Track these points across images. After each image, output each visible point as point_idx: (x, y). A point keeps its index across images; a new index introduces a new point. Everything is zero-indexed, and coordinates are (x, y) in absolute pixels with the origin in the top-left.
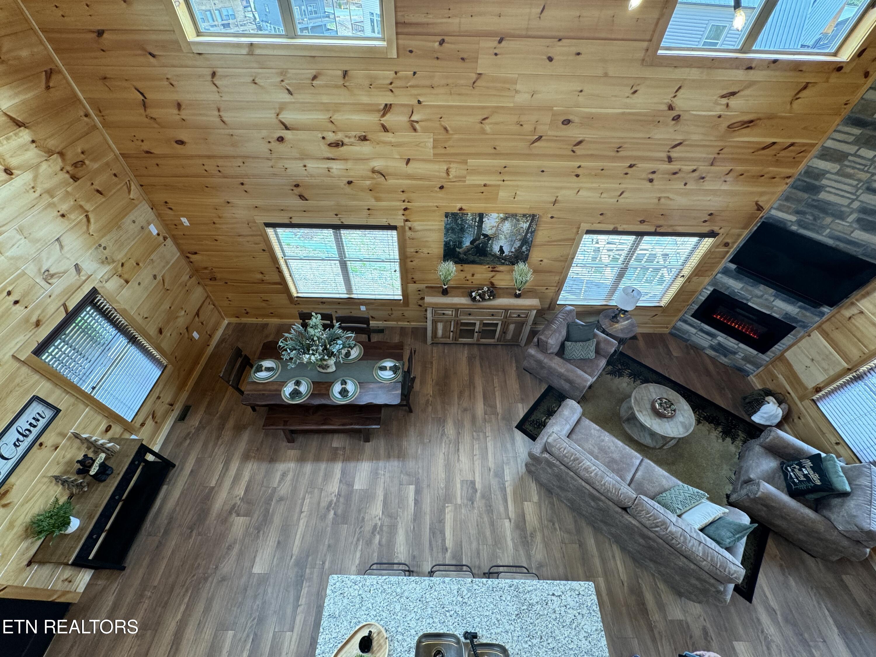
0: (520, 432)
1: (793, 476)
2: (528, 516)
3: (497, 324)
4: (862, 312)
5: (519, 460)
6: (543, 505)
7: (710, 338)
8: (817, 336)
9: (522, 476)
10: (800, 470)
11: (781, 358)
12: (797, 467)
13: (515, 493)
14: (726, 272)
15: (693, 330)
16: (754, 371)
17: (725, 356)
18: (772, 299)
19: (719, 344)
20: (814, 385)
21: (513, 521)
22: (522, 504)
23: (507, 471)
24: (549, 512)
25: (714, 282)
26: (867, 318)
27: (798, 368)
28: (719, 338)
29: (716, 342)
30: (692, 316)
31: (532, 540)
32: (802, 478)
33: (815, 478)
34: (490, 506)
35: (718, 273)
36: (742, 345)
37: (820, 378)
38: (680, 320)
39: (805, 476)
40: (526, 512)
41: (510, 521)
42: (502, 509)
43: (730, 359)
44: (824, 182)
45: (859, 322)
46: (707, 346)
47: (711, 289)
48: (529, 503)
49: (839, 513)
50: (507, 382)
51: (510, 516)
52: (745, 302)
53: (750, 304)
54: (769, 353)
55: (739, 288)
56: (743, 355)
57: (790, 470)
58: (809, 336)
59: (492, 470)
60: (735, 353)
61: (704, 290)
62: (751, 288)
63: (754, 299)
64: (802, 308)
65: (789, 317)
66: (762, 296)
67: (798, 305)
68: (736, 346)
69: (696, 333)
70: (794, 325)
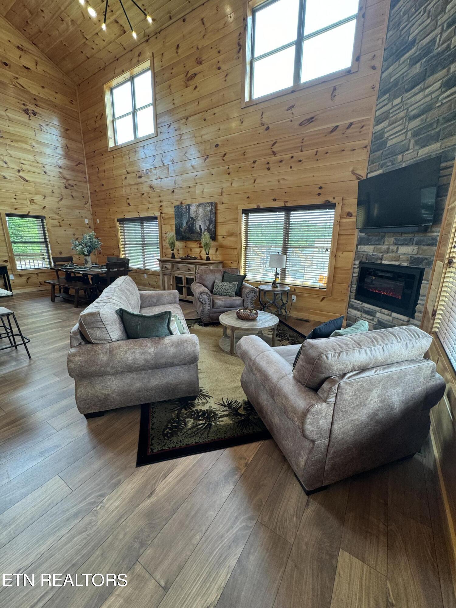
3: (193, 280)
7: (371, 318)
14: (361, 242)
15: (359, 314)
18: (396, 248)
25: (357, 256)
28: (378, 315)
29: (376, 320)
30: (355, 299)
35: (357, 245)
36: (394, 315)
38: (349, 307)
47: (358, 262)
52: (379, 262)
53: (384, 262)
54: (416, 314)
55: (372, 251)
58: (435, 270)
61: (354, 266)
62: (378, 247)
63: (385, 255)
64: (418, 243)
65: (414, 260)
66: (388, 249)
67: (415, 242)
68: (391, 319)
69: (361, 316)
70: (420, 266)
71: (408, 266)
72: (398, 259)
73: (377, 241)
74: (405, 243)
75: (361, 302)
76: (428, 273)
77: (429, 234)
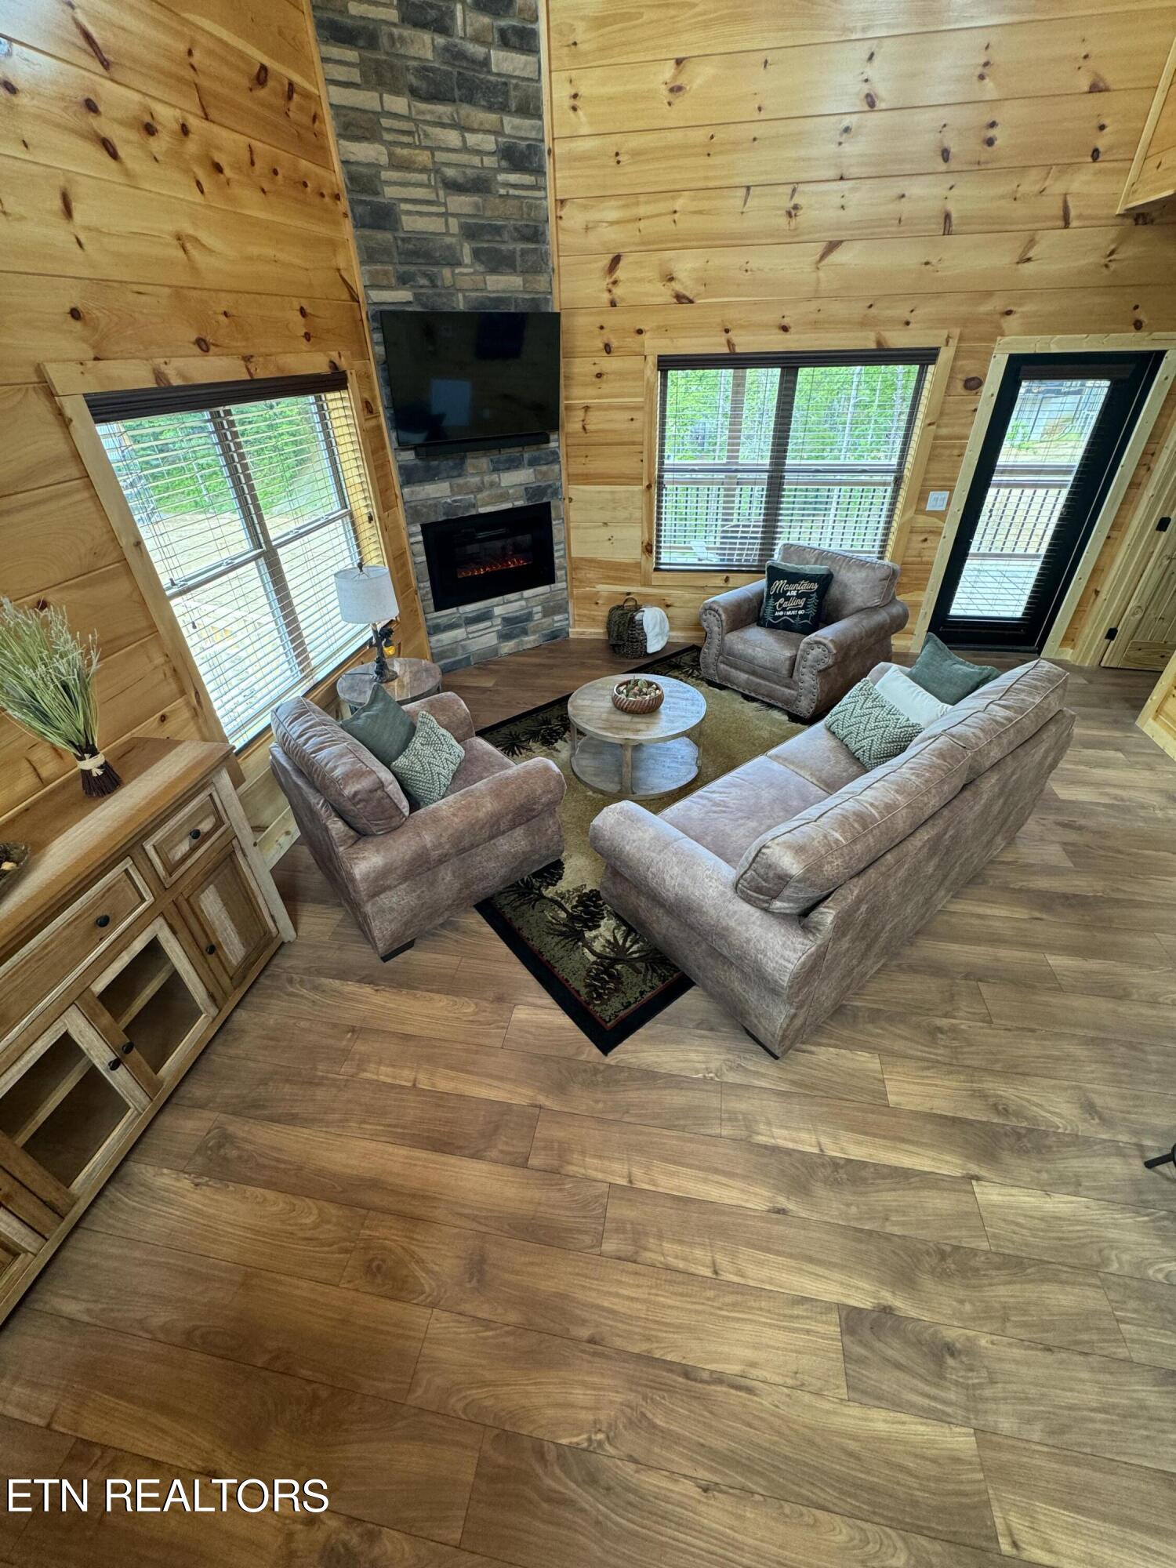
0: (627, 1044)
1: (794, 612)
2: (937, 1103)
3: (154, 948)
4: (587, 408)
5: (732, 1077)
6: (887, 1043)
7: (488, 624)
8: (576, 491)
9: (793, 1083)
10: (788, 599)
11: (577, 565)
12: (782, 600)
13: (863, 1129)
14: (409, 476)
15: (459, 633)
16: (567, 619)
17: (525, 632)
18: (495, 477)
19: (507, 620)
20: (639, 550)
21: (974, 1169)
22: (895, 1112)
23: (781, 1137)
24: (901, 1030)
25: (413, 513)
26: (600, 408)
27: (605, 553)
28: (498, 611)
29: (499, 621)
30: (437, 609)
31: (1018, 1115)
32: (802, 602)
33: (804, 586)
34: (943, 1256)
35: (402, 487)
36: (528, 593)
37: (636, 535)
38: (430, 634)
39: (799, 596)
40: (925, 1106)
41: (978, 1178)
42: (939, 1202)
43: (534, 633)
44: (390, 192)
45: (595, 421)
46: (495, 642)
47: (417, 528)
48: (890, 1086)
49: (855, 593)
50: (409, 1029)
51: (958, 1173)
52: (473, 512)
53: (482, 510)
54: (559, 573)
55: (448, 493)
56: (539, 608)
57: (781, 613)
58: (571, 500)
59: (782, 1202)
60: (529, 617)
61: (413, 540)
62: (461, 481)
63: (479, 496)
64: (532, 463)
65: (531, 491)
66: (483, 483)
67: (526, 461)
68: (523, 603)
69: (468, 633)
70: (545, 500)
71: (526, 504)
72: (504, 497)
73: (453, 468)
74: (513, 464)
75: (454, 610)
76: (557, 507)
77: (544, 446)
